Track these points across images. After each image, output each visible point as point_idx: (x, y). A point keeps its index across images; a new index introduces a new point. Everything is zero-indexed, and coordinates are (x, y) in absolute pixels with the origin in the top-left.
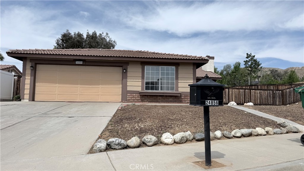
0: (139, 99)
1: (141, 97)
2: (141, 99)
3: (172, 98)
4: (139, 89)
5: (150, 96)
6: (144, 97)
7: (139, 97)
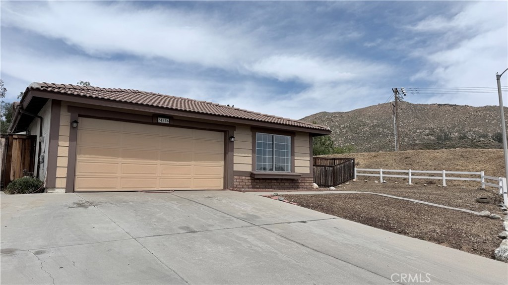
0: (250, 183)
1: (253, 181)
2: (253, 184)
3: (288, 182)
4: (249, 169)
5: (263, 179)
6: (255, 181)
7: (250, 181)
